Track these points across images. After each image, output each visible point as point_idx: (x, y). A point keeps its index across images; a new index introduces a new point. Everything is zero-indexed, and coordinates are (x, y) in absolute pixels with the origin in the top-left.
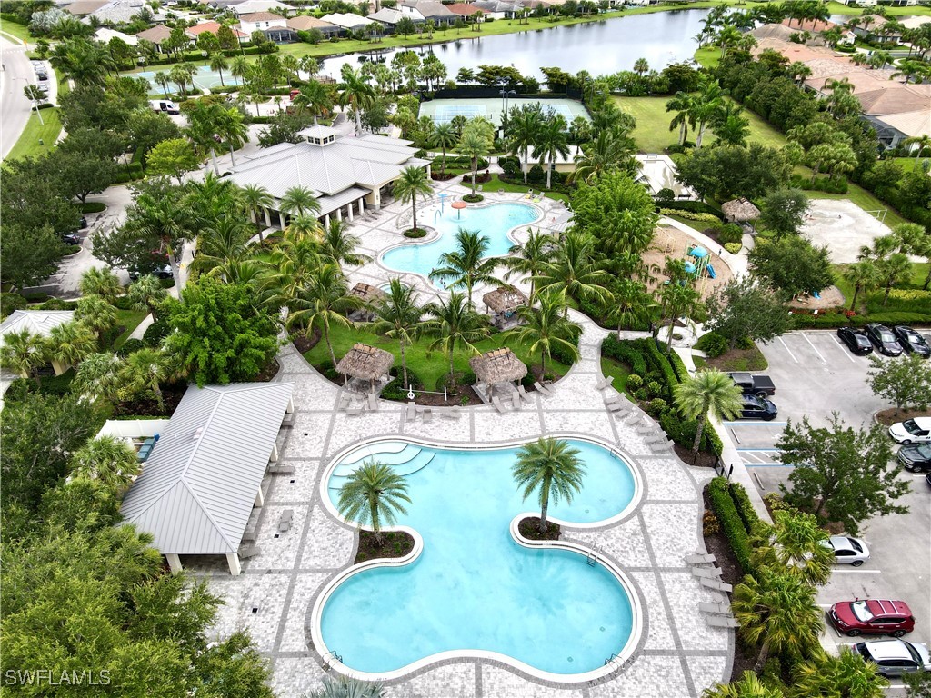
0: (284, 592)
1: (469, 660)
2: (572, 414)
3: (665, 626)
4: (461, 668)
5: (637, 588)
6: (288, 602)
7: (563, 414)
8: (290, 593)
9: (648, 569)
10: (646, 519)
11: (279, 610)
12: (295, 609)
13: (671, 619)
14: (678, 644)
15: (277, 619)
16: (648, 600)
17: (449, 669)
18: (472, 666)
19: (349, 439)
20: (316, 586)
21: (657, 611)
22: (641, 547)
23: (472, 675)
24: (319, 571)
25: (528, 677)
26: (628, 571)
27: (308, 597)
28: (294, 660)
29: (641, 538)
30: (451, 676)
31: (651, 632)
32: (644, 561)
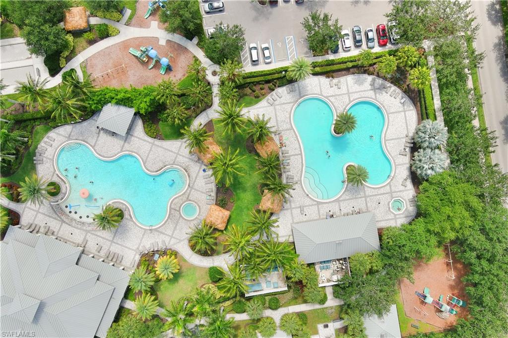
0: (372, 198)
1: (385, 143)
3: (367, 92)
4: (387, 144)
6: (376, 195)
8: (373, 196)
9: (349, 96)
10: (329, 95)
11: (378, 197)
12: (378, 192)
13: (364, 91)
14: (372, 90)
15: (382, 196)
16: (360, 96)
17: (388, 148)
18: (387, 142)
20: (369, 189)
22: (341, 97)
23: (389, 142)
25: (388, 127)
26: (350, 102)
27: (373, 190)
28: (392, 187)
29: (337, 97)
30: (390, 147)
31: (370, 96)
32: (346, 97)
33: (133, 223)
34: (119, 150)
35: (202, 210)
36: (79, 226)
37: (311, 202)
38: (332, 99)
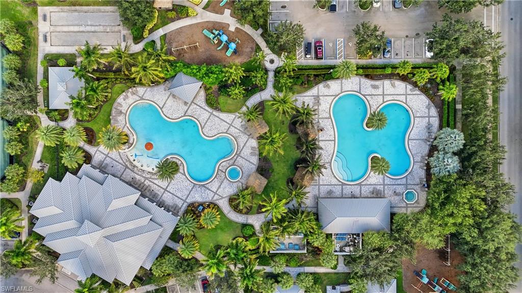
0: (390, 186)
1: (408, 141)
4: (410, 143)
5: (389, 101)
6: (393, 185)
10: (366, 94)
11: (395, 187)
12: (395, 183)
13: (397, 95)
14: (404, 95)
16: (393, 99)
17: (410, 146)
18: (410, 141)
19: (333, 178)
20: (388, 179)
21: (395, 97)
23: (412, 141)
25: (412, 129)
27: (391, 180)
28: (408, 180)
30: (412, 145)
33: (185, 177)
34: (183, 115)
35: (245, 175)
36: (140, 173)
37: (337, 183)
38: (369, 98)
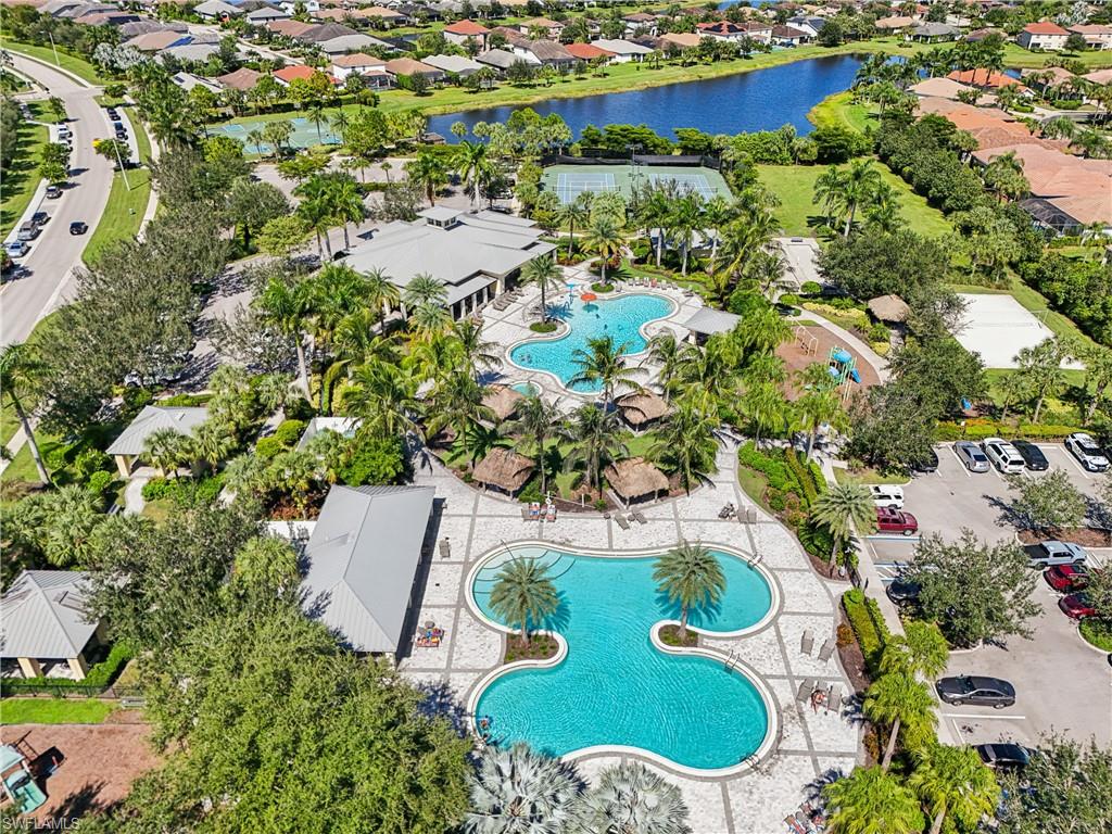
2: (708, 524)
3: (799, 729)
7: (700, 524)
9: (783, 677)
10: (782, 629)
14: (810, 745)
19: (490, 544)
20: (469, 684)
21: (791, 716)
22: (778, 656)
24: (470, 671)
26: (764, 678)
29: (777, 648)
31: (785, 734)
32: (780, 670)
38: (769, 635)
